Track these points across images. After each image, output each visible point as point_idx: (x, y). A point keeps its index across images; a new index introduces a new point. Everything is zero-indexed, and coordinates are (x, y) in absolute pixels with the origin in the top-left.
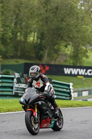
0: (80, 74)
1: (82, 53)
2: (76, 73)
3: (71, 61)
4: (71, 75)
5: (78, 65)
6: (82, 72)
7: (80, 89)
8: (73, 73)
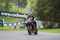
0: (8, 15)
1: (9, 6)
2: (7, 15)
3: (5, 9)
4: (4, 16)
5: (8, 11)
6: (9, 15)
7: (8, 22)
8: (5, 15)
